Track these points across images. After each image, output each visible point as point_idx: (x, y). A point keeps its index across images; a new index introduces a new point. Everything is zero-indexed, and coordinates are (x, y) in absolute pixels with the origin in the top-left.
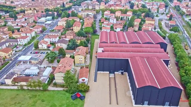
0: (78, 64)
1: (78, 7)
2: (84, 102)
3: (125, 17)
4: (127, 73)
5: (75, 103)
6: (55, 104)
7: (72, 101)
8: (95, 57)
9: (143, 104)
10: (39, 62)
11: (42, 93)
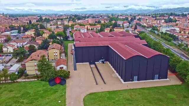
0: (53, 60)
1: (47, 23)
2: (66, 86)
3: (95, 29)
4: (108, 62)
5: (54, 88)
6: (28, 92)
7: (50, 87)
8: (71, 54)
9: (133, 80)
10: (3, 62)
11: (9, 85)
